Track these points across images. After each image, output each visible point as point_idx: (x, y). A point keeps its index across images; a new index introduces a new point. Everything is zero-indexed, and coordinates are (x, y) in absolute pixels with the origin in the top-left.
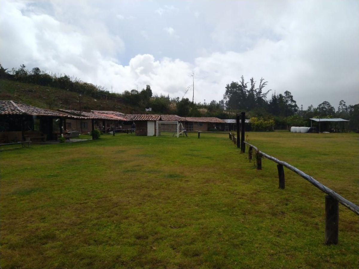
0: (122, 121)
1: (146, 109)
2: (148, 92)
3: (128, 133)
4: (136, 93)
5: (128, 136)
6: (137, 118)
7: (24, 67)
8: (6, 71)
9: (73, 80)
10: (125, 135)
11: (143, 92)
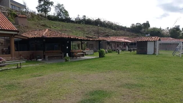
0: (128, 42)
1: (146, 35)
2: (147, 25)
3: (131, 52)
4: (139, 25)
5: (130, 54)
6: (138, 40)
7: (79, 16)
8: (72, 19)
9: (102, 20)
10: (128, 54)
11: (144, 24)
